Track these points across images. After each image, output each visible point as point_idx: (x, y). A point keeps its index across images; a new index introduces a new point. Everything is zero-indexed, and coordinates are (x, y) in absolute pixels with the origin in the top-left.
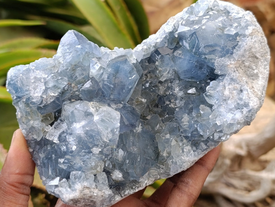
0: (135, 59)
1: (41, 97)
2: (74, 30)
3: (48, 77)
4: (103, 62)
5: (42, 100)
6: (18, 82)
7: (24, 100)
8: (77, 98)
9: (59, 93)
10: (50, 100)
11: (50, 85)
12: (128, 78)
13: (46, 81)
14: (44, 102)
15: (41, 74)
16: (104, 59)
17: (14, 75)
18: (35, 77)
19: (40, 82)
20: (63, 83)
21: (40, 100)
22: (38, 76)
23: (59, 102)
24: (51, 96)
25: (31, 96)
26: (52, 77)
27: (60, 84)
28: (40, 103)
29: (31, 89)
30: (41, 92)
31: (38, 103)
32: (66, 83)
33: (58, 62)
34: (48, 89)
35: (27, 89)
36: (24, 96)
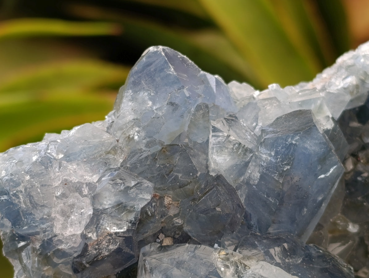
0: (331, 116)
1: (84, 236)
2: (165, 48)
3: (99, 180)
4: (244, 131)
5: (86, 246)
6: (19, 198)
7: (38, 245)
8: (178, 234)
9: (130, 225)
10: (108, 246)
11: (105, 202)
12: (317, 175)
13: (95, 193)
14: (92, 252)
15: (80, 173)
16: (246, 120)
17: (7, 178)
18: (66, 180)
19: (77, 194)
20: (141, 196)
21: (79, 246)
22: (74, 179)
23: (132, 250)
24: (110, 235)
25: (56, 236)
26: (112, 182)
27: (134, 199)
28: (80, 253)
29: (55, 217)
30: (84, 223)
31: (76, 252)
32: (148, 197)
33: (123, 136)
34: (102, 213)
35: (45, 217)
36: (38, 233)
